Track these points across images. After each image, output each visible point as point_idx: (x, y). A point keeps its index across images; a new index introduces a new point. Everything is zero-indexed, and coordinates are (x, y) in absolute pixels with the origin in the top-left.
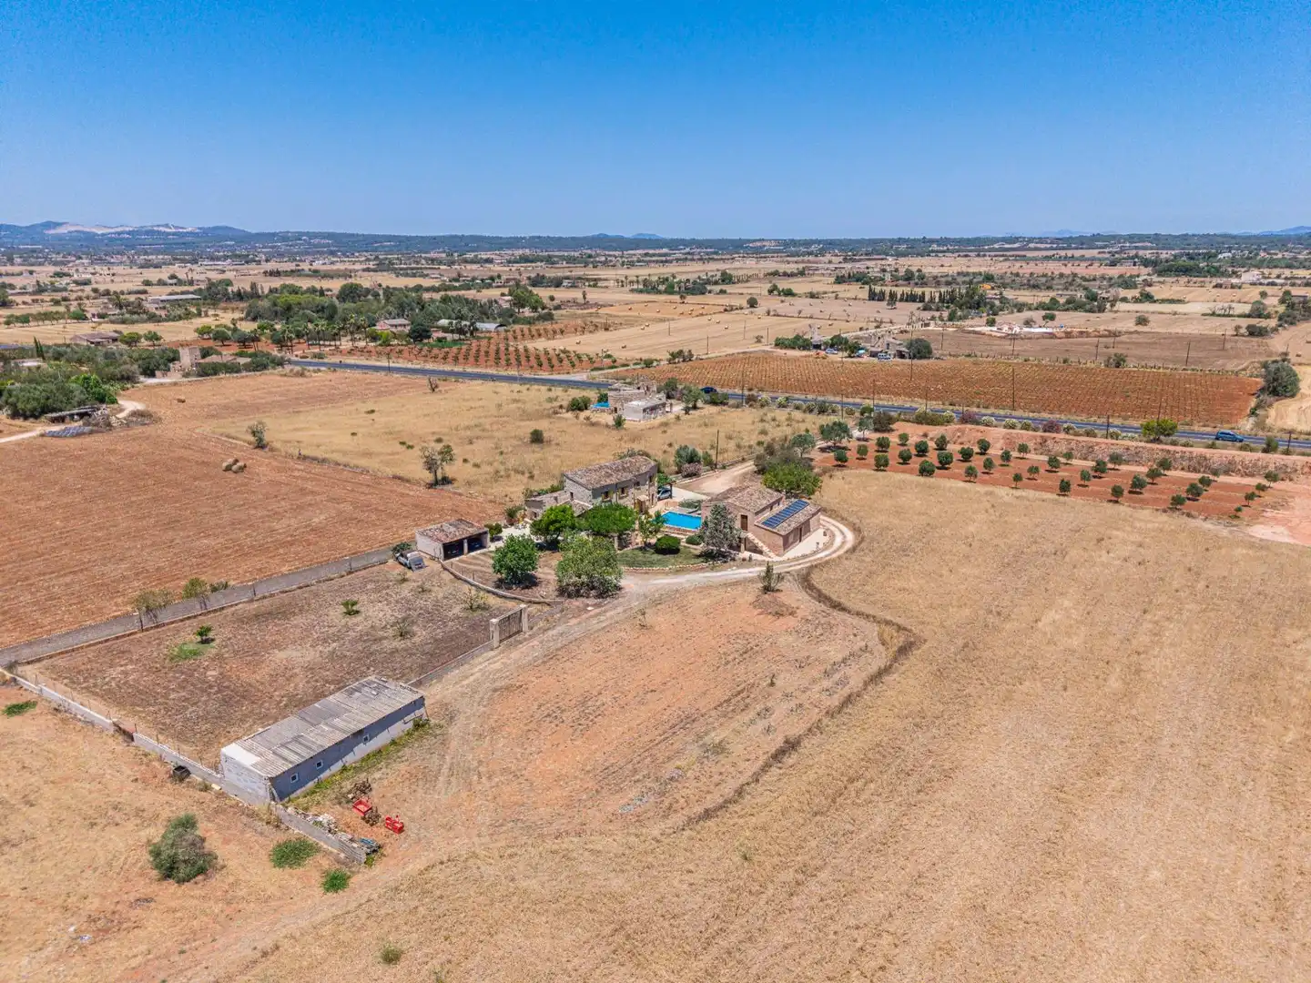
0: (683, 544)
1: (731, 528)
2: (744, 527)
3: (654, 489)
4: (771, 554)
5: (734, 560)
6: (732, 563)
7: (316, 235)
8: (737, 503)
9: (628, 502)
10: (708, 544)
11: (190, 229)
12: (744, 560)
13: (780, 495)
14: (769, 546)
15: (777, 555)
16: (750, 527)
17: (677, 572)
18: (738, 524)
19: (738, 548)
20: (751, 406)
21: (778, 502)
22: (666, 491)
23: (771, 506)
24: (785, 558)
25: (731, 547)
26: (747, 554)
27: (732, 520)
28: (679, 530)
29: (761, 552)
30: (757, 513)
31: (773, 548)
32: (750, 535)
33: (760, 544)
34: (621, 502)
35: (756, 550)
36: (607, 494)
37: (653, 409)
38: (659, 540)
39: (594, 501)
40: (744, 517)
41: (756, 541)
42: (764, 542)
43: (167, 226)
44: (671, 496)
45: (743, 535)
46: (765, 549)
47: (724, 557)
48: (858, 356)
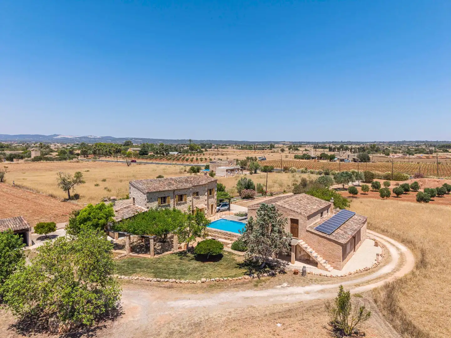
0: (228, 249)
1: (280, 232)
2: (295, 231)
3: (213, 201)
4: (328, 266)
5: (283, 272)
6: (281, 276)
7: (137, 139)
8: (287, 206)
9: (184, 208)
10: (252, 251)
11: (98, 137)
12: (296, 273)
13: (328, 203)
14: (324, 256)
15: (335, 268)
16: (302, 233)
17: (212, 287)
18: (287, 229)
19: (288, 257)
20: (286, 172)
21: (327, 208)
22: (226, 205)
23: (321, 212)
24: (344, 271)
25: (280, 255)
26: (298, 265)
27: (281, 223)
28: (225, 234)
29: (315, 264)
30: (309, 217)
31: (330, 259)
32: (302, 243)
33: (314, 254)
34: (178, 208)
35: (309, 260)
36: (164, 200)
37: (232, 170)
38: (199, 244)
39: (150, 205)
40: (295, 222)
41: (309, 250)
42: (317, 251)
43: (91, 136)
44: (229, 209)
45: (294, 242)
46: (320, 259)
47: (272, 267)
48: (334, 161)
